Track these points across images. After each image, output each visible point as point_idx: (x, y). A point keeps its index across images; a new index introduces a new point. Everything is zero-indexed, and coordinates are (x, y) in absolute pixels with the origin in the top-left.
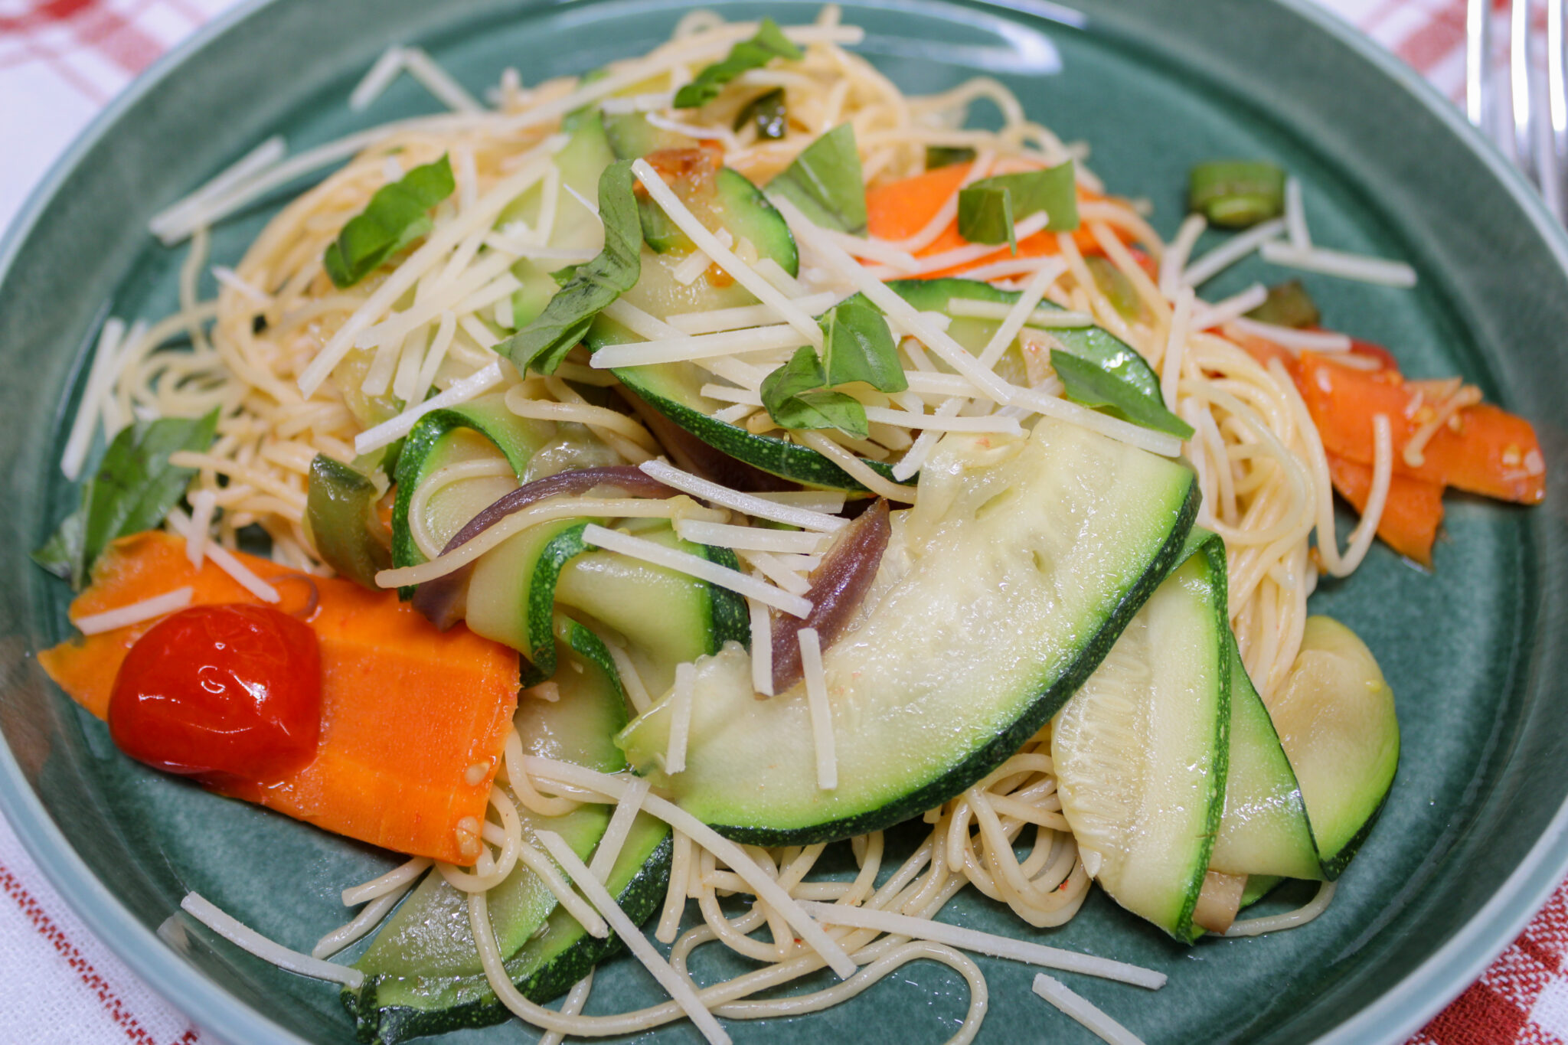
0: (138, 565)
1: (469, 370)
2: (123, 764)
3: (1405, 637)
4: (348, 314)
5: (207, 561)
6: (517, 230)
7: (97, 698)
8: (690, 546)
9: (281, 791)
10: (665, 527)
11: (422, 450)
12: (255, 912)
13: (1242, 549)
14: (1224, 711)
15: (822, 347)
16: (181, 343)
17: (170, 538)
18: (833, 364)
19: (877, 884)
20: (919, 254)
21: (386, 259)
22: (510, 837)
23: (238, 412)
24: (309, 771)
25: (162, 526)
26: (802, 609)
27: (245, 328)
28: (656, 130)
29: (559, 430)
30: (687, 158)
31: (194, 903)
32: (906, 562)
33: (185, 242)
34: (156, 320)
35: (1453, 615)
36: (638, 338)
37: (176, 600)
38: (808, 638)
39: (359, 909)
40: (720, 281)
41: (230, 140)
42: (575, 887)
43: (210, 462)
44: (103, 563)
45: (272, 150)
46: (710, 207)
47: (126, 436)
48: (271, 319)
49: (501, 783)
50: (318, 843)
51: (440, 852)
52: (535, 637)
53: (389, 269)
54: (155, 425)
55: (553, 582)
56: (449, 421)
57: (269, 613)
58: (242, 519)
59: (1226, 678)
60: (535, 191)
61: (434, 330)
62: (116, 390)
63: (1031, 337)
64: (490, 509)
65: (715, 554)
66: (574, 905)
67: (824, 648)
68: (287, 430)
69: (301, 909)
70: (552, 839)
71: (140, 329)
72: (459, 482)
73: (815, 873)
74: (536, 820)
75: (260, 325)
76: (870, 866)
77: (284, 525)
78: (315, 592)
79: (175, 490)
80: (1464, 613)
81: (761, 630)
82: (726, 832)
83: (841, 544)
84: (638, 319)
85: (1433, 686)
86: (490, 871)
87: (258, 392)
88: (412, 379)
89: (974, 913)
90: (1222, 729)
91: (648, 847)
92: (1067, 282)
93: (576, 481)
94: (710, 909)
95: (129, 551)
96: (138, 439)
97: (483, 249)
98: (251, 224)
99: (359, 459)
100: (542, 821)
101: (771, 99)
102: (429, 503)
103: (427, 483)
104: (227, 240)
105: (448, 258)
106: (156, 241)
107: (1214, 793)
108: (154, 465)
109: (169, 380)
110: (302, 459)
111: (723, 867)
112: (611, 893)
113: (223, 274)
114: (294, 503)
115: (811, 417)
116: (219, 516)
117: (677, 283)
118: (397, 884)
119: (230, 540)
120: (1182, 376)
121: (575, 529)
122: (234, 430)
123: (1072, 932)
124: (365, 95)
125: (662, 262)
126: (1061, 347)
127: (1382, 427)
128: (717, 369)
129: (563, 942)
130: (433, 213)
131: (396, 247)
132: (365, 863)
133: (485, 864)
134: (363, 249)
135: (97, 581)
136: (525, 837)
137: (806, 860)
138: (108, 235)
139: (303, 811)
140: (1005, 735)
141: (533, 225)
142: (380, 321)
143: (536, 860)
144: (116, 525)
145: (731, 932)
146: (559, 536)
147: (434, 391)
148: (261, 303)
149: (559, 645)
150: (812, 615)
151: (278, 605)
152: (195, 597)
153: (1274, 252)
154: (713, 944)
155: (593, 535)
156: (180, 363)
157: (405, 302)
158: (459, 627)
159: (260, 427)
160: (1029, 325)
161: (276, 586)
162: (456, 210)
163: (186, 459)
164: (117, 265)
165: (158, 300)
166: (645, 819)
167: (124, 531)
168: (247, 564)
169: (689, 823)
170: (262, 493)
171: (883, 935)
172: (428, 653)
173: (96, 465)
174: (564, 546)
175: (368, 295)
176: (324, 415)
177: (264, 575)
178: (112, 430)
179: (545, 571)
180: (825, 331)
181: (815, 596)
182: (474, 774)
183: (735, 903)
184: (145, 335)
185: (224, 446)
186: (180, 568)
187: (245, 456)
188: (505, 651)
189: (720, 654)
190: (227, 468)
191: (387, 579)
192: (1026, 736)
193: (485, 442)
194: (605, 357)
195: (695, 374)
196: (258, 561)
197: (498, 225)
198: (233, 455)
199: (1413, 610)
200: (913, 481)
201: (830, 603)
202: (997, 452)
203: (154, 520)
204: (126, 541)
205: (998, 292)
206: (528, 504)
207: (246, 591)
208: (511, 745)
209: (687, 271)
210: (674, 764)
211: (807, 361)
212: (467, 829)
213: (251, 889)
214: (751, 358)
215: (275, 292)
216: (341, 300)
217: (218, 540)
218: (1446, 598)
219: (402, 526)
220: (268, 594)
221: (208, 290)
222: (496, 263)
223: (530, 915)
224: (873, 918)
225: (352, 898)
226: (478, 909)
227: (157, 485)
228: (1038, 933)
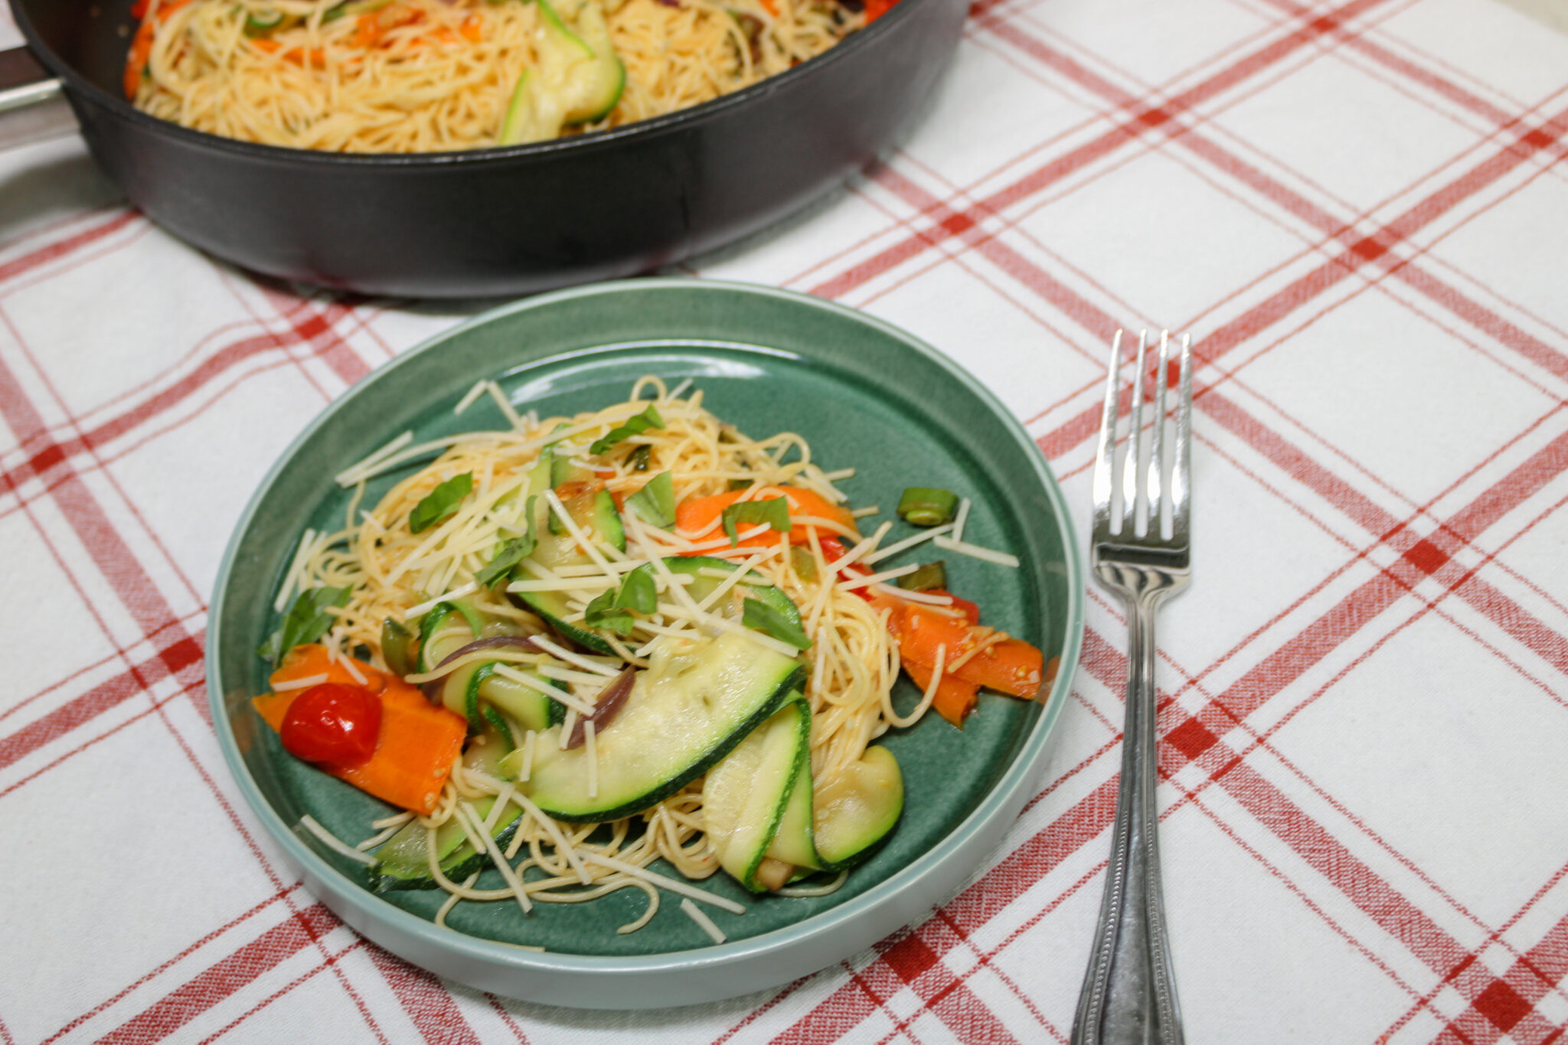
0: (305, 659)
1: (465, 582)
2: (285, 755)
3: (933, 763)
4: (413, 548)
5: (337, 662)
6: (504, 510)
7: (276, 722)
8: (544, 678)
9: (351, 773)
10: (531, 668)
11: (436, 618)
12: (335, 828)
13: (839, 707)
14: (791, 784)
15: (619, 591)
16: (342, 545)
17: (322, 648)
18: (620, 597)
19: (620, 848)
20: (694, 541)
21: (436, 521)
22: (450, 805)
23: (363, 587)
24: (368, 766)
25: (319, 641)
26: (590, 711)
27: (371, 544)
28: (574, 468)
29: (499, 618)
30: (580, 487)
31: (307, 821)
32: (644, 695)
33: (354, 487)
34: (331, 532)
35: (964, 754)
36: (535, 577)
37: (320, 679)
38: (589, 726)
39: (380, 831)
40: (581, 551)
41: (384, 430)
42: (476, 831)
43: (345, 613)
44: (288, 657)
45: (406, 437)
46: (587, 513)
47: (307, 594)
48: (384, 540)
49: (449, 778)
50: (368, 801)
51: (417, 806)
52: (469, 712)
53: (438, 525)
54: (322, 590)
55: (478, 688)
56: (449, 607)
57: (361, 689)
58: (356, 642)
59: (797, 768)
60: (516, 490)
61: (451, 560)
62: (306, 567)
63: (739, 589)
64: (457, 651)
65: (555, 683)
66: (474, 839)
67: (597, 732)
68: (384, 600)
69: (355, 830)
70: (468, 807)
71: (323, 534)
72: (449, 636)
73: (590, 840)
74: (462, 798)
75: (379, 543)
76: (618, 840)
77: (374, 646)
78: (385, 681)
79: (327, 625)
80: (970, 754)
81: (570, 720)
82: (548, 813)
83: (613, 684)
84: (536, 569)
85: (938, 790)
86: (439, 818)
87: (372, 579)
88: (436, 584)
89: (664, 869)
90: (787, 792)
91: (511, 818)
92: (778, 559)
93: (499, 642)
94: (535, 849)
95: (301, 652)
96: (313, 596)
97: (485, 519)
98: (390, 478)
99: (408, 621)
100: (467, 799)
101: (644, 448)
102: (435, 645)
103: (436, 635)
104: (375, 487)
105: (467, 523)
106: (338, 486)
107: (775, 821)
108: (318, 610)
109: (334, 565)
110: (383, 614)
111: (544, 830)
112: (492, 835)
113: (365, 514)
114: (375, 636)
115: (604, 624)
116: (346, 640)
117: (561, 552)
118: (399, 822)
119: (351, 652)
120: (823, 614)
121: (491, 664)
122: (359, 596)
123: (709, 883)
124: (461, 407)
125: (557, 540)
126: (752, 596)
127: (941, 650)
128: (572, 595)
129: (466, 856)
130: (463, 499)
131: (441, 517)
132: (388, 811)
133: (436, 815)
134: (425, 516)
135: (284, 666)
136: (458, 805)
137: (585, 833)
138: (312, 484)
139: (361, 783)
140: (674, 780)
141: (512, 509)
142: (427, 554)
143: (460, 816)
144: (297, 638)
145: (545, 863)
146: (483, 667)
147: (446, 591)
148: (380, 533)
149: (481, 716)
150: (595, 715)
151: (367, 686)
152: (329, 678)
153: (941, 542)
154: (535, 867)
155: (499, 668)
156: (340, 557)
157: (439, 546)
158: (439, 706)
159: (372, 596)
160: (739, 583)
161: (368, 677)
162: (475, 496)
163: (333, 610)
164: (315, 499)
165: (335, 520)
166: (512, 804)
167: (300, 642)
168: (356, 665)
169: (532, 808)
170: (365, 631)
171: (616, 872)
172: (429, 717)
173: (291, 607)
174: (484, 673)
175: (424, 539)
176: (398, 595)
177: (362, 671)
178: (302, 589)
179: (475, 682)
180: (622, 580)
181: (597, 707)
182: (437, 773)
183: (548, 849)
184: (325, 539)
185: (353, 604)
186: (324, 664)
187: (363, 611)
188: (460, 718)
189: (551, 729)
190: (353, 616)
191: (412, 679)
192: (687, 783)
193: (463, 619)
194: (515, 587)
195: (562, 597)
196: (363, 664)
197: (494, 508)
198: (357, 609)
199: (943, 750)
200: (647, 657)
201: (603, 711)
202: (689, 647)
203: (315, 638)
204: (300, 647)
205: (729, 564)
206: (475, 651)
207: (352, 678)
208: (457, 762)
209: (565, 545)
210: (524, 777)
211: (610, 595)
212: (430, 798)
213: (334, 817)
214: (589, 591)
215: (388, 527)
216: (414, 540)
217: (345, 651)
218: (963, 746)
219: (421, 655)
220: (362, 680)
221: (359, 521)
222: (491, 527)
223: (453, 842)
224: (614, 863)
225: (378, 824)
226: (432, 837)
227: (319, 621)
228: (692, 881)
